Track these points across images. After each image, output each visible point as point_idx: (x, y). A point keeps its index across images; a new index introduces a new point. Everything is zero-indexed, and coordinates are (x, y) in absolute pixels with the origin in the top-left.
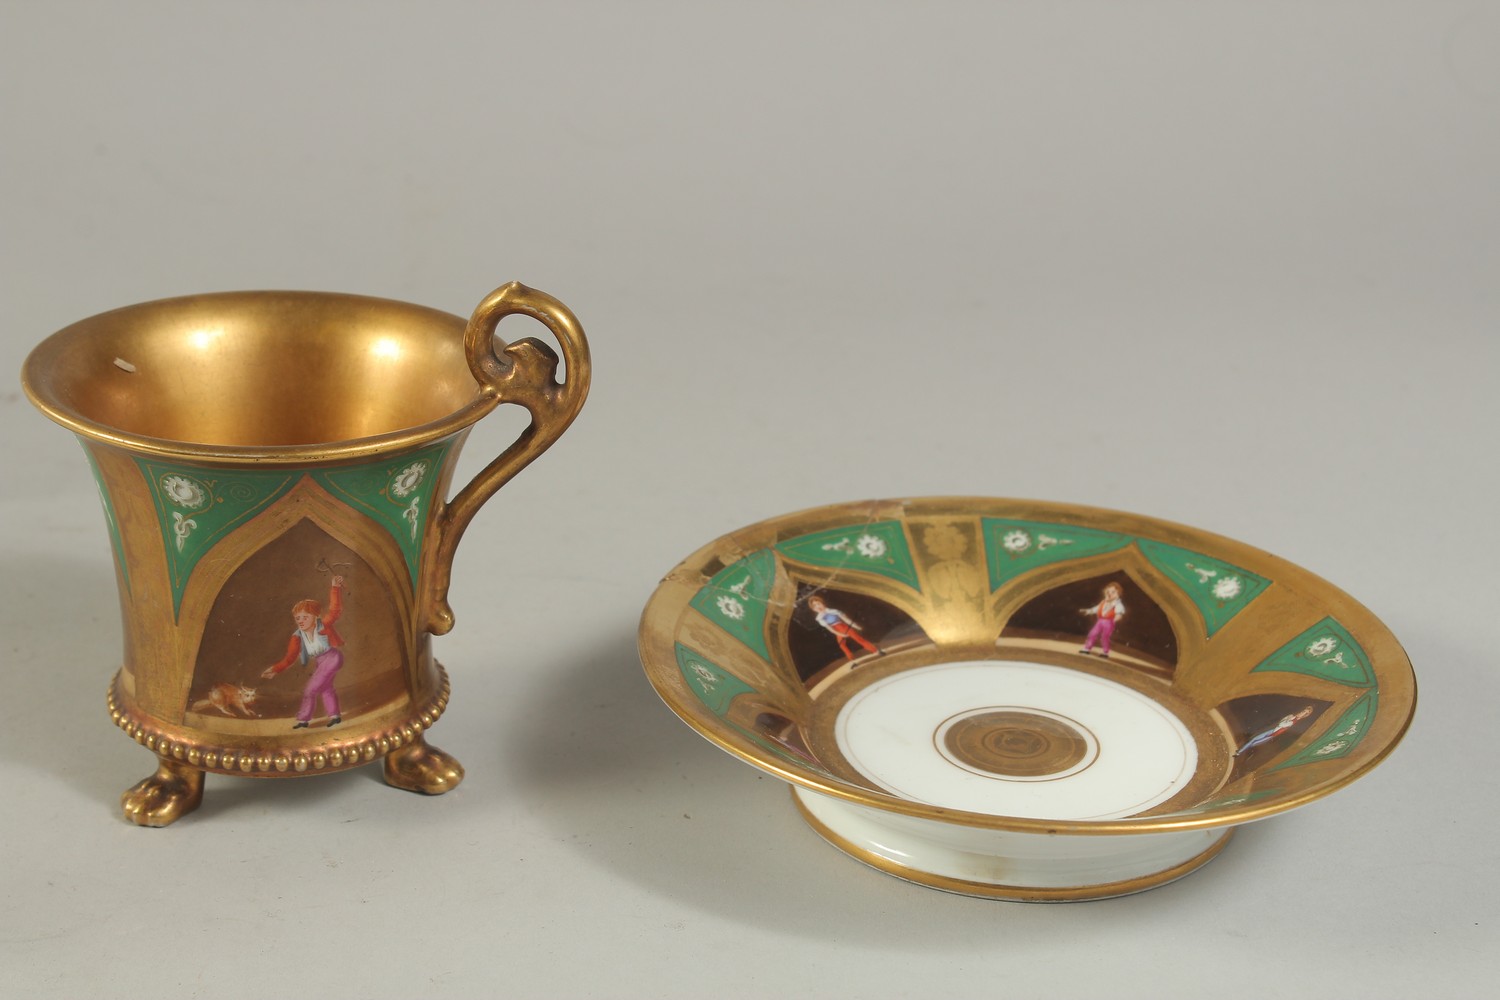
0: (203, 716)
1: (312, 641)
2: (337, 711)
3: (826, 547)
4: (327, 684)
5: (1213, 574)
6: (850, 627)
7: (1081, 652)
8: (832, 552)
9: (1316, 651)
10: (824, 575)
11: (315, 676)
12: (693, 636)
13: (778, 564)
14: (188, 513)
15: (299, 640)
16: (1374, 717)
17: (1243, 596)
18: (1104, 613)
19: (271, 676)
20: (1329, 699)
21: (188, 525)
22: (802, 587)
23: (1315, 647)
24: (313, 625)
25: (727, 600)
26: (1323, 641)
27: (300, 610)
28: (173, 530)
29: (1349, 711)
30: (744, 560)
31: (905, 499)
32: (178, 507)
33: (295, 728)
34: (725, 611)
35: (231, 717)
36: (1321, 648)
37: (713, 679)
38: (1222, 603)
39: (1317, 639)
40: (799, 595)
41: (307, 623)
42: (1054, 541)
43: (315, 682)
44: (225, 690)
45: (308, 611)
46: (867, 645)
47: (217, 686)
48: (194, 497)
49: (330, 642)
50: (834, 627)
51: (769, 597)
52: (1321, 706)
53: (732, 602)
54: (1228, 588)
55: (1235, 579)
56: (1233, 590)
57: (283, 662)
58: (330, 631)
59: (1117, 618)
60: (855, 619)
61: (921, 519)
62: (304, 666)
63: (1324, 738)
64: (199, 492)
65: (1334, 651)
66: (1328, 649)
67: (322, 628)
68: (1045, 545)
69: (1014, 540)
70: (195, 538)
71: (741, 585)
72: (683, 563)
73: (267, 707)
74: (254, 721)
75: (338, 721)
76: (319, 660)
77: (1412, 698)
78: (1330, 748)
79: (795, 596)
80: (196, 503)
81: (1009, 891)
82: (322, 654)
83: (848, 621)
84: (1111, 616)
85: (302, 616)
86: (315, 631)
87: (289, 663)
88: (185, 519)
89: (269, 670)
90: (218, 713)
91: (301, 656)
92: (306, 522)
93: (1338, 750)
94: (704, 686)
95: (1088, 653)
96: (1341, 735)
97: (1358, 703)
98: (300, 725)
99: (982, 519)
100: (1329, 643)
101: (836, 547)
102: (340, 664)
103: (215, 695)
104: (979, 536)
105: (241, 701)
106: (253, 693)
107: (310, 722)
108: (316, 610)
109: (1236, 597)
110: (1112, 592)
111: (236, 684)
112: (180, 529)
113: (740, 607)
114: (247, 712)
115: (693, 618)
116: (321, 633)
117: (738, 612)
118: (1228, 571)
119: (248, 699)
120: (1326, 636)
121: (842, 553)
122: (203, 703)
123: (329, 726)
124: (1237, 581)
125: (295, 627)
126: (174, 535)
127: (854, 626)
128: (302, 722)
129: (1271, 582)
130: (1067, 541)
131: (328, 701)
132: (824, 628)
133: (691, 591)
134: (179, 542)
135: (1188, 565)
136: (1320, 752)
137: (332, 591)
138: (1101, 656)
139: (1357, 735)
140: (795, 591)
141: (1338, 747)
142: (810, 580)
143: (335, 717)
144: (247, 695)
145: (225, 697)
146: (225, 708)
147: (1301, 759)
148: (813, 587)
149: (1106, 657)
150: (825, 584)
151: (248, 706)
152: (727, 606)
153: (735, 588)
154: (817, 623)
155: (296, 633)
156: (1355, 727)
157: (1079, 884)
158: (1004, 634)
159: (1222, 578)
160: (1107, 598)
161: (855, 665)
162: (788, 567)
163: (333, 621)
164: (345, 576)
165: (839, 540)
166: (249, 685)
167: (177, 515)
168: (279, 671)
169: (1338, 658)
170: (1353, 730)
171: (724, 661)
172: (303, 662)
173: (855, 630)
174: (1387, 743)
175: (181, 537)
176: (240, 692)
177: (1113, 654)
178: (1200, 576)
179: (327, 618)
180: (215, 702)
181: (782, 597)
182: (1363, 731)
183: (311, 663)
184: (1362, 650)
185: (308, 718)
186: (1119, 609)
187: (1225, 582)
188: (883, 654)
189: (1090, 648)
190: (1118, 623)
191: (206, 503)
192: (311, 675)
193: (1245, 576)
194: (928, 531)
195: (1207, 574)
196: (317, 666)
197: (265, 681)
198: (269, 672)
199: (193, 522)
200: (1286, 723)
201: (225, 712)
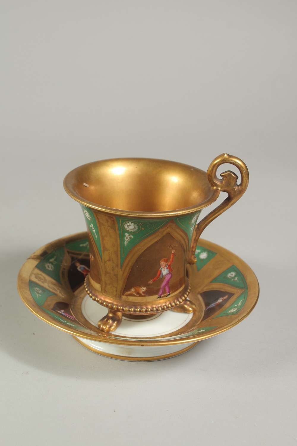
0: (128, 297)
1: (165, 271)
2: (169, 292)
3: (81, 245)
4: (167, 284)
5: (200, 251)
8: (83, 247)
9: (230, 276)
10: (80, 254)
11: (164, 282)
12: (36, 277)
13: (66, 251)
14: (130, 233)
15: (161, 271)
16: (246, 299)
17: (208, 258)
19: (152, 283)
20: (233, 293)
21: (130, 237)
22: (73, 258)
23: (229, 275)
24: (165, 266)
25: (48, 264)
26: (232, 273)
27: (162, 261)
28: (124, 239)
29: (239, 297)
30: (54, 251)
32: (128, 232)
33: (157, 298)
34: (47, 268)
35: (138, 296)
36: (231, 275)
37: (41, 292)
38: (202, 260)
39: (230, 272)
40: (72, 261)
41: (164, 266)
43: (164, 283)
44: (136, 288)
45: (164, 262)
47: (133, 287)
48: (135, 228)
49: (169, 271)
50: (83, 271)
51: (62, 262)
52: (231, 295)
53: (50, 265)
54: (204, 256)
57: (155, 278)
58: (170, 268)
62: (161, 279)
63: (231, 307)
64: (136, 227)
65: (235, 276)
66: (233, 276)
67: (167, 267)
70: (131, 241)
71: (53, 259)
72: (35, 253)
73: (149, 293)
74: (145, 297)
75: (169, 295)
76: (166, 277)
77: (257, 293)
78: (233, 310)
80: (135, 230)
81: (133, 358)
82: (167, 274)
83: (87, 269)
85: (163, 263)
86: (166, 268)
87: (157, 278)
88: (129, 235)
89: (151, 281)
90: (134, 296)
91: (161, 276)
92: (168, 234)
93: (235, 311)
94: (37, 295)
96: (236, 305)
97: (241, 294)
98: (159, 297)
100: (233, 274)
101: (84, 245)
102: (171, 278)
103: (133, 290)
105: (141, 291)
106: (145, 288)
107: (162, 296)
108: (166, 261)
109: (207, 258)
111: (140, 286)
112: (127, 238)
113: (53, 266)
114: (143, 294)
115: (37, 271)
116: (167, 268)
117: (52, 268)
118: (204, 250)
119: (143, 291)
120: (233, 271)
122: (129, 293)
123: (167, 296)
124: (207, 253)
125: (160, 267)
126: (124, 241)
128: (160, 296)
129: (217, 254)
131: (167, 289)
132: (80, 272)
133: (36, 263)
134: (126, 243)
136: (229, 312)
137: (172, 255)
139: (241, 306)
140: (71, 260)
141: (235, 310)
142: (75, 256)
143: (168, 294)
144: (143, 289)
145: (136, 290)
146: (136, 294)
147: (224, 314)
148: (77, 258)
150: (80, 257)
151: (143, 293)
152: (48, 266)
153: (51, 260)
154: (77, 270)
155: (160, 269)
156: (240, 303)
157: (155, 355)
159: (202, 252)
162: (69, 252)
163: (170, 264)
164: (176, 250)
165: (85, 243)
166: (144, 286)
167: (127, 234)
168: (154, 281)
169: (236, 279)
170: (240, 304)
171: (46, 285)
172: (161, 278)
174: (250, 309)
175: (126, 241)
176: (141, 288)
179: (169, 264)
180: (133, 292)
181: (66, 263)
182: (243, 304)
183: (164, 277)
184: (243, 276)
185: (161, 295)
187: (203, 254)
191: (138, 230)
192: (163, 281)
193: (209, 252)
195: (198, 251)
196: (165, 278)
197: (150, 284)
198: (151, 282)
199: (132, 237)
200: (220, 301)
201: (136, 295)
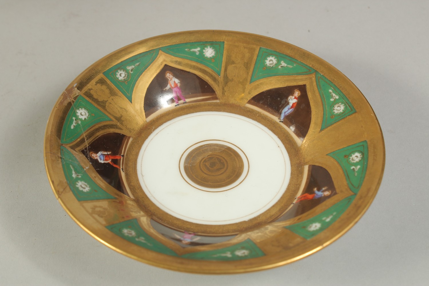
3: (72, 127)
5: (199, 49)
6: (108, 155)
7: (176, 106)
8: (75, 127)
9: (270, 64)
10: (83, 141)
13: (70, 149)
17: (218, 53)
18: (173, 86)
20: (301, 84)
22: (84, 153)
23: (268, 63)
25: (78, 184)
26: (269, 59)
30: (62, 159)
31: (72, 83)
34: (83, 190)
36: (271, 62)
38: (212, 59)
39: (265, 59)
40: (87, 157)
42: (133, 67)
46: (117, 157)
50: (106, 160)
51: (83, 168)
53: (80, 183)
54: (209, 52)
55: (209, 47)
56: (212, 52)
59: (179, 85)
60: (106, 151)
61: (85, 89)
65: (278, 61)
66: (275, 62)
68: (132, 70)
69: (120, 75)
71: (74, 172)
79: (87, 159)
83: (106, 153)
84: (176, 85)
95: (178, 105)
97: (318, 82)
99: (104, 73)
100: (272, 59)
101: (74, 124)
104: (109, 82)
109: (216, 55)
110: (169, 75)
113: (83, 183)
117: (86, 186)
120: (268, 56)
121: (78, 126)
124: (210, 48)
127: (109, 153)
129: (224, 42)
130: (138, 64)
132: (104, 163)
135: (186, 50)
138: (184, 103)
140: (84, 156)
142: (82, 146)
148: (86, 149)
149: (186, 102)
150: (87, 144)
152: (81, 187)
153: (74, 176)
154: (101, 163)
158: (147, 115)
159: (204, 49)
160: (170, 79)
161: (122, 169)
162: (73, 148)
165: (72, 120)
169: (283, 64)
173: (110, 154)
177: (187, 100)
178: (194, 53)
181: (85, 163)
186: (177, 81)
187: (207, 50)
188: (123, 156)
189: (178, 103)
190: (180, 87)
193: (212, 44)
194: (92, 92)
195: (197, 50)
200: (293, 101)
